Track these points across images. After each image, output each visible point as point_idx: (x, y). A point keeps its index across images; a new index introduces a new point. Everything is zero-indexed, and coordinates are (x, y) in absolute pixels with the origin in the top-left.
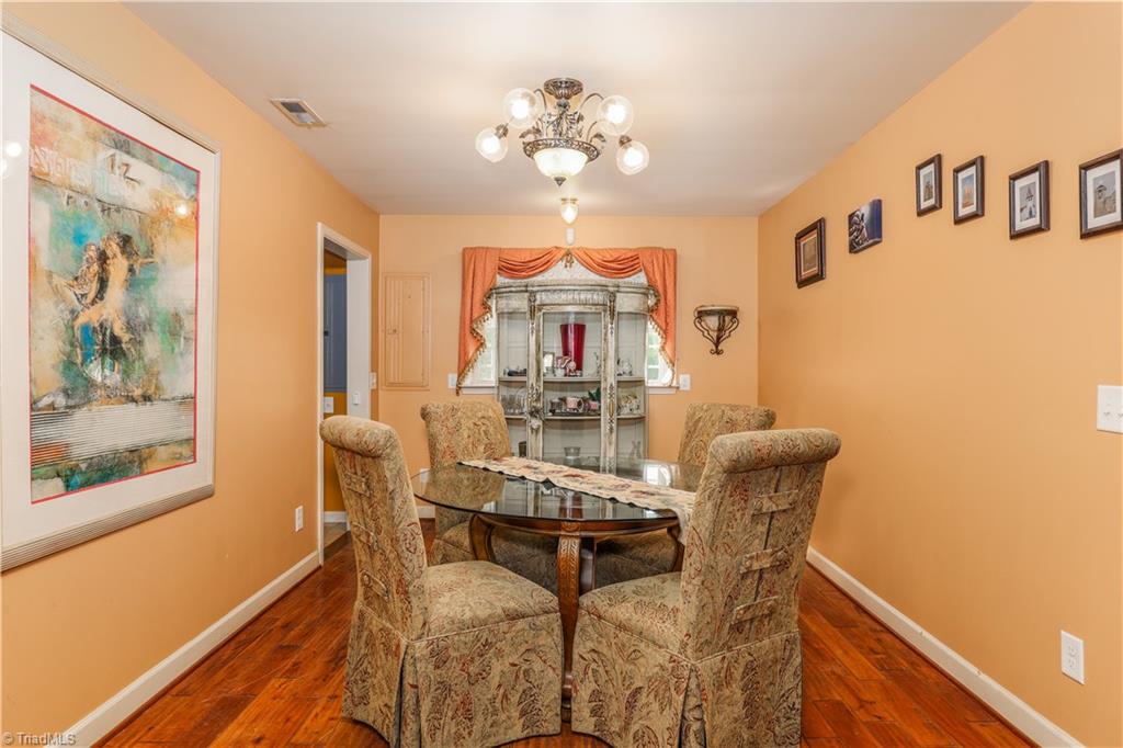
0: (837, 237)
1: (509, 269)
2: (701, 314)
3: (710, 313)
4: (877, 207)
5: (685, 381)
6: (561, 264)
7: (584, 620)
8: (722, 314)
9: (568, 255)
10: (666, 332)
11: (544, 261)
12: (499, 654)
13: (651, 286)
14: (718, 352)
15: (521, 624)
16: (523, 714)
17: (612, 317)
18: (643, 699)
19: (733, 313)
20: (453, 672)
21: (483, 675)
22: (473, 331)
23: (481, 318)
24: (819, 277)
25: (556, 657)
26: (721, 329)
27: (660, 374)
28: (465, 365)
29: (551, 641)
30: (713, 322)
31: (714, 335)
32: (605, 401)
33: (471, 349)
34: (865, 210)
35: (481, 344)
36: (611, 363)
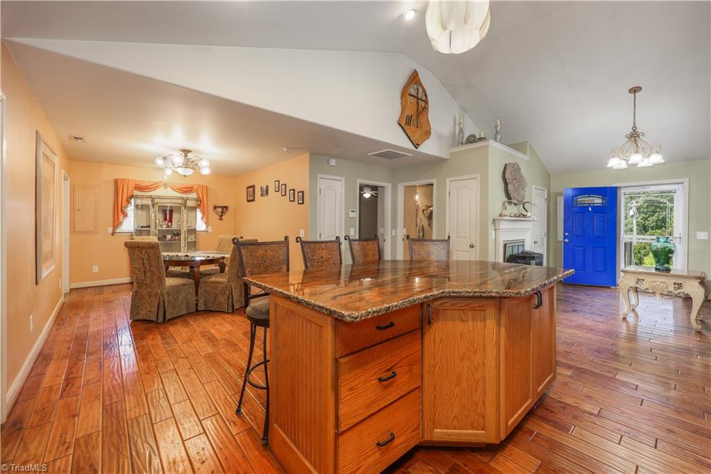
0: (258, 192)
1: (139, 188)
2: (215, 207)
3: (219, 207)
4: (267, 186)
5: (210, 229)
6: (162, 188)
7: (201, 285)
8: (222, 207)
9: (166, 185)
10: (203, 213)
11: (155, 186)
12: (181, 294)
13: (199, 197)
14: (221, 220)
15: (186, 287)
16: (186, 308)
17: (185, 208)
18: (218, 296)
19: (226, 207)
20: (171, 298)
21: (178, 298)
22: (122, 211)
23: (126, 207)
24: (253, 200)
25: (194, 294)
26: (222, 212)
27: (201, 226)
28: (116, 224)
29: (193, 291)
30: (220, 210)
31: (220, 214)
32: (182, 236)
33: (121, 218)
34: (264, 187)
35: (125, 215)
36: (185, 223)
